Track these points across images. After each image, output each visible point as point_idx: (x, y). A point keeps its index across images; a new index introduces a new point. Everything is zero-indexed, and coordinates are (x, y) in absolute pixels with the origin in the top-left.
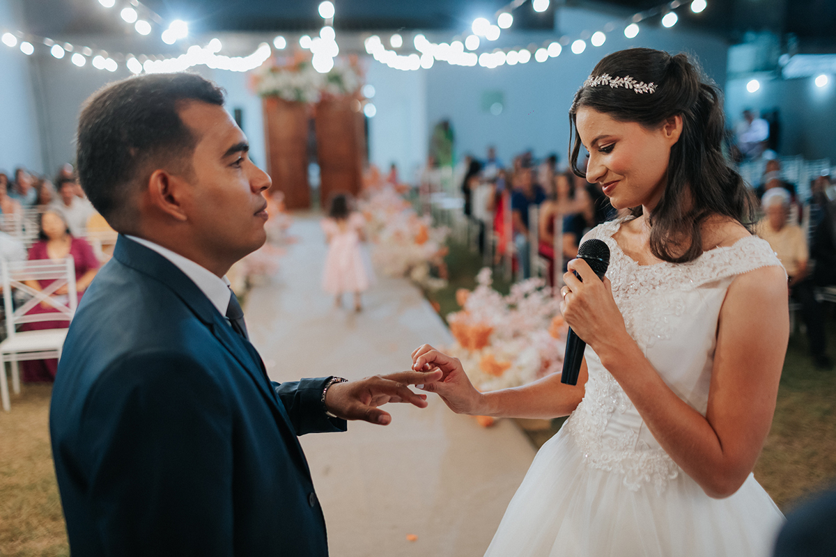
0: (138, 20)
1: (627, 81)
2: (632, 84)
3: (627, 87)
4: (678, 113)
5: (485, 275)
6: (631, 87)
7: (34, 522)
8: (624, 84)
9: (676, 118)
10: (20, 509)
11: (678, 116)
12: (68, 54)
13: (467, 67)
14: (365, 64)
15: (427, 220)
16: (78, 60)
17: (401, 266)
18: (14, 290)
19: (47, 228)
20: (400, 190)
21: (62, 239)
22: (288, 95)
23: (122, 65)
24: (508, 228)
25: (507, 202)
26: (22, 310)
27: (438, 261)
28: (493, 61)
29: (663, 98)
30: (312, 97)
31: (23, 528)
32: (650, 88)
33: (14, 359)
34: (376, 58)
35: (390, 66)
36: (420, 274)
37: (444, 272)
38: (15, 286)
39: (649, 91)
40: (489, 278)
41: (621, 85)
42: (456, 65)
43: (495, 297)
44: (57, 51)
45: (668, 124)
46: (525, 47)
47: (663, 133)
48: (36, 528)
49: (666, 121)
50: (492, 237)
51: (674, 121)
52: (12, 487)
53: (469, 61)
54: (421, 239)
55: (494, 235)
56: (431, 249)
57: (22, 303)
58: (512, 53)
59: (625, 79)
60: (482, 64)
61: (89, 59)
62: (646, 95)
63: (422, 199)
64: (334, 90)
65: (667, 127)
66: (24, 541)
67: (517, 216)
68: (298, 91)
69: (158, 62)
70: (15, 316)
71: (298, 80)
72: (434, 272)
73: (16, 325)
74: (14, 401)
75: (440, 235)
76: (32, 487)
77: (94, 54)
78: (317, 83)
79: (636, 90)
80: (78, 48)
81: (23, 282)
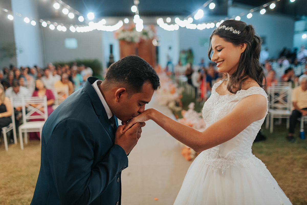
0: (69, 13)
1: (231, 29)
2: (233, 30)
3: (230, 31)
4: (246, 42)
5: (192, 105)
6: (232, 31)
7: (27, 188)
8: (230, 30)
9: (245, 44)
10: (22, 183)
11: (245, 43)
12: (48, 25)
13: (193, 29)
14: (156, 28)
15: (175, 85)
16: (52, 27)
17: (165, 102)
18: (26, 108)
19: (38, 86)
20: (168, 75)
21: (43, 89)
22: (128, 39)
23: (68, 29)
24: (205, 88)
25: (205, 79)
26: (29, 114)
27: (179, 100)
28: (202, 27)
29: (242, 37)
30: (137, 40)
31: (23, 190)
32: (238, 33)
33: (26, 132)
34: (160, 26)
35: (165, 29)
36: (172, 105)
37: (181, 104)
38: (27, 106)
39: (237, 33)
40: (193, 106)
41: (229, 30)
42: (189, 29)
43: (195, 114)
44: (44, 24)
45: (241, 46)
46: (213, 22)
47: (239, 49)
48: (27, 190)
49: (241, 44)
50: (199, 92)
51: (244, 45)
52: (21, 176)
53: (194, 27)
54: (173, 92)
55: (200, 91)
56: (176, 96)
57: (29, 112)
58: (208, 24)
59: (231, 28)
60: (198, 28)
61: (56, 27)
62: (236, 34)
63: (176, 77)
64: (145, 38)
65: (241, 47)
66: (23, 194)
67: (208, 84)
68: (132, 38)
69: (82, 27)
70: (26, 116)
71: (132, 34)
72: (177, 105)
73: (27, 120)
74: (25, 146)
75: (181, 90)
76: (27, 176)
77: (58, 25)
78: (139, 35)
79: (233, 32)
80: (52, 23)
81: (30, 105)
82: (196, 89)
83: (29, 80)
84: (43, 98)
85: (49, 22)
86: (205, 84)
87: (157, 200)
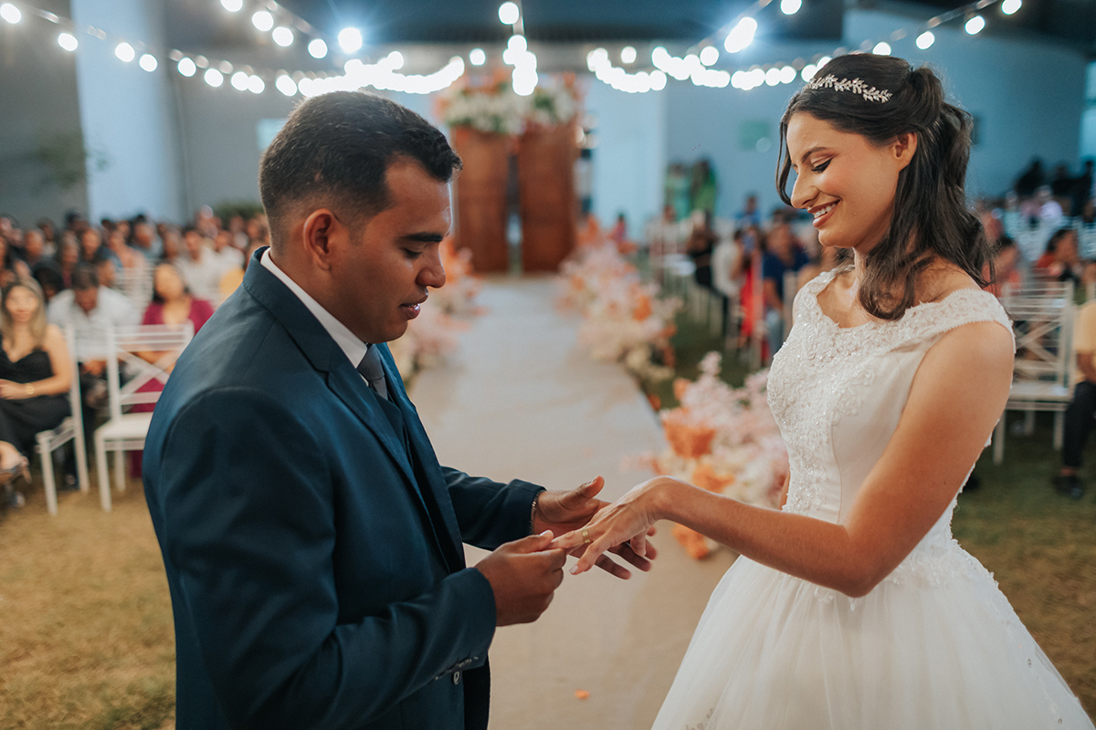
0: (275, 26)
1: (857, 85)
2: (862, 89)
3: (855, 92)
4: (913, 129)
5: (711, 362)
6: (860, 92)
7: (123, 646)
8: (851, 88)
9: (910, 136)
10: (108, 630)
11: (913, 133)
12: (200, 71)
13: (716, 88)
14: (583, 84)
15: (652, 289)
16: (213, 78)
17: (612, 349)
18: (122, 364)
19: (162, 288)
20: (624, 250)
21: (179, 299)
22: (483, 124)
23: (270, 85)
24: (757, 301)
25: (758, 268)
26: (132, 386)
27: (662, 343)
28: (748, 80)
29: (898, 110)
30: (514, 127)
31: (109, 654)
32: (884, 97)
33: (119, 448)
34: (599, 76)
35: (615, 87)
36: (638, 359)
37: (670, 358)
38: (123, 358)
39: (880, 99)
40: (716, 365)
41: (848, 89)
42: (703, 86)
43: (724, 391)
44: (186, 67)
45: (899, 143)
46: (790, 64)
47: (892, 154)
48: (124, 655)
49: (896, 137)
50: (737, 313)
51: (907, 140)
52: (101, 604)
53: (719, 80)
54: (642, 314)
55: (740, 310)
56: (653, 327)
57: (132, 378)
58: (773, 71)
59: (855, 82)
60: (735, 85)
61: (227, 77)
62: (877, 104)
63: (653, 262)
64: (542, 118)
65: (897, 147)
66: (109, 669)
67: (770, 286)
68: (496, 119)
69: (318, 80)
70: (122, 393)
71: (497, 105)
72: (657, 358)
73: (123, 407)
74: (116, 499)
75: (672, 305)
76: (125, 605)
77: (235, 71)
78: (521, 109)
79: (865, 96)
80: (214, 63)
81: (135, 354)
82: (726, 302)
83: (130, 265)
84: (181, 330)
85: (203, 60)
86: (760, 285)
87: (584, 698)
